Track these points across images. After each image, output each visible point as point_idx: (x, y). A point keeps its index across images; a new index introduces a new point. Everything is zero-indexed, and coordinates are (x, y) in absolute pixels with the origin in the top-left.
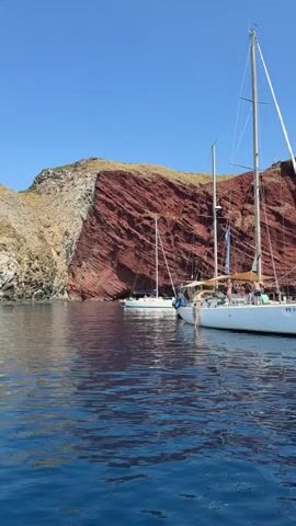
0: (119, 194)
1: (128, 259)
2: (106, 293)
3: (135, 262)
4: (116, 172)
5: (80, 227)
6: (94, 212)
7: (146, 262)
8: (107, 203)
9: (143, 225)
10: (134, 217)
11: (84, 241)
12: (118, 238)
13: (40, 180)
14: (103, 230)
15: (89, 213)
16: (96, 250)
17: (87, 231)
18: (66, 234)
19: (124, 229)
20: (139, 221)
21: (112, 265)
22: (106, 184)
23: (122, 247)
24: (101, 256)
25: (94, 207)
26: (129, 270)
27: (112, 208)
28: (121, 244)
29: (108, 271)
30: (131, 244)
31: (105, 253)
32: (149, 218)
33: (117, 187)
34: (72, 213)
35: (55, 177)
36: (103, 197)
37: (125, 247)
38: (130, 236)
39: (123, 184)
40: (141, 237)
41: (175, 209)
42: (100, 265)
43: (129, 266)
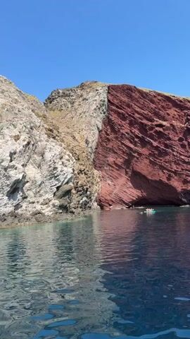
0: (129, 106)
1: (143, 167)
2: (122, 202)
3: (150, 169)
4: (123, 86)
5: (97, 136)
6: (108, 122)
7: (162, 168)
8: (119, 114)
9: (156, 132)
10: (146, 125)
11: (100, 150)
12: (132, 146)
13: (50, 100)
14: (117, 138)
15: (104, 123)
16: (111, 159)
17: (103, 140)
18: (87, 142)
19: (137, 137)
20: (152, 128)
21: (127, 173)
22: (115, 97)
23: (136, 155)
24: (116, 164)
25: (108, 118)
26: (144, 177)
27: (124, 118)
28: (135, 152)
29: (123, 179)
30: (145, 151)
31: (120, 161)
32: (161, 126)
33: (125, 99)
34: (89, 122)
35: (65, 95)
36: (114, 108)
37: (140, 154)
38: (144, 143)
39: (130, 97)
40: (155, 144)
41: (179, 118)
42: (115, 173)
43: (145, 172)
